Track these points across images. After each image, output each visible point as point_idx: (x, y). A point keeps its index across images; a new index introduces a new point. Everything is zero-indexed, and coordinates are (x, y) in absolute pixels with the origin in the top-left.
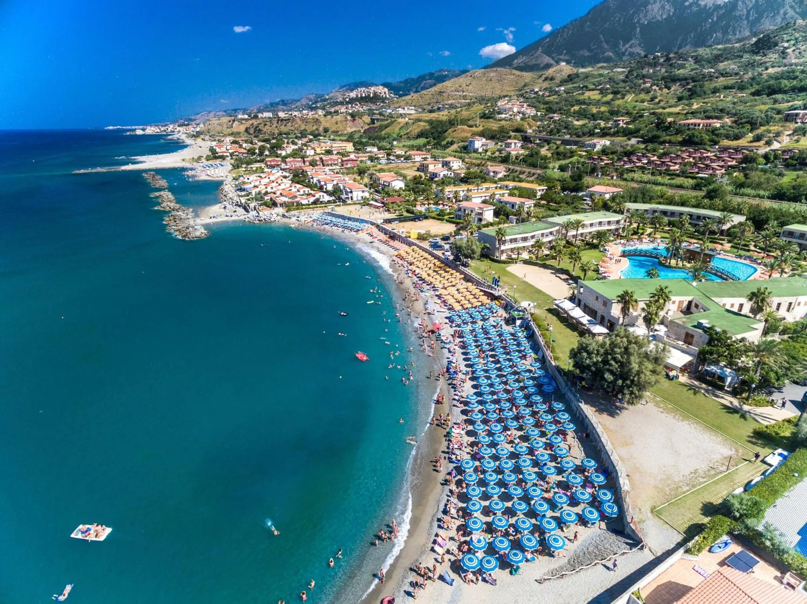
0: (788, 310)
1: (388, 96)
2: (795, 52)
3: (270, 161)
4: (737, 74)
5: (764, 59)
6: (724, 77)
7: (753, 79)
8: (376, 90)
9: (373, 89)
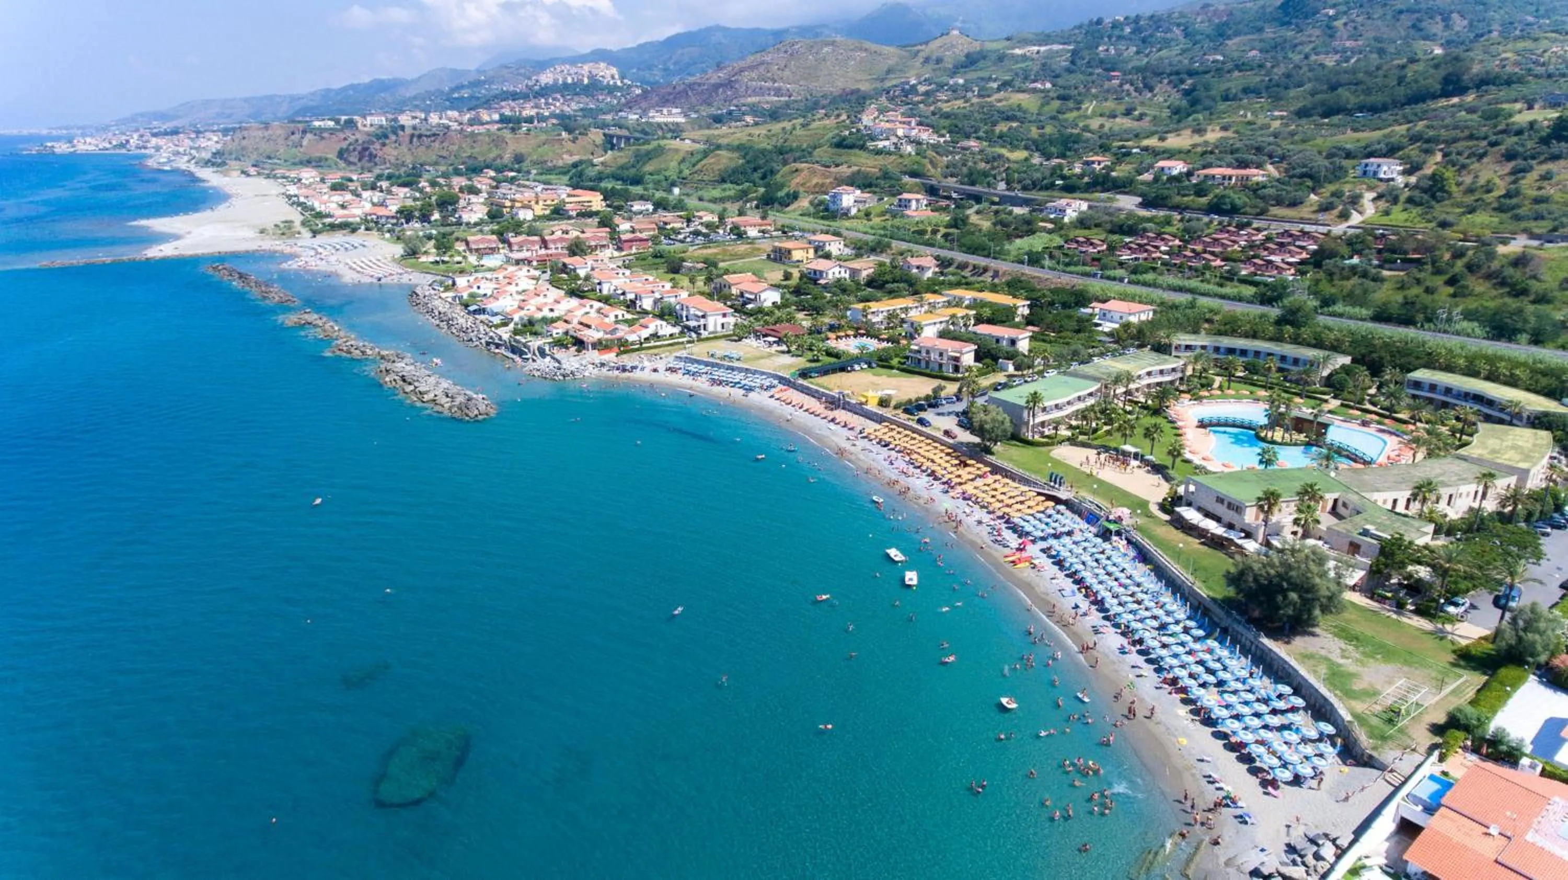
0: (1449, 504)
1: (619, 83)
2: (1348, 27)
3: (475, 242)
4: (1261, 66)
5: (1300, 38)
6: (1240, 71)
7: (1288, 76)
8: (594, 72)
9: (586, 68)
